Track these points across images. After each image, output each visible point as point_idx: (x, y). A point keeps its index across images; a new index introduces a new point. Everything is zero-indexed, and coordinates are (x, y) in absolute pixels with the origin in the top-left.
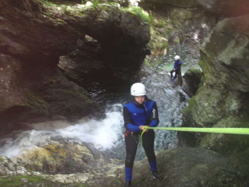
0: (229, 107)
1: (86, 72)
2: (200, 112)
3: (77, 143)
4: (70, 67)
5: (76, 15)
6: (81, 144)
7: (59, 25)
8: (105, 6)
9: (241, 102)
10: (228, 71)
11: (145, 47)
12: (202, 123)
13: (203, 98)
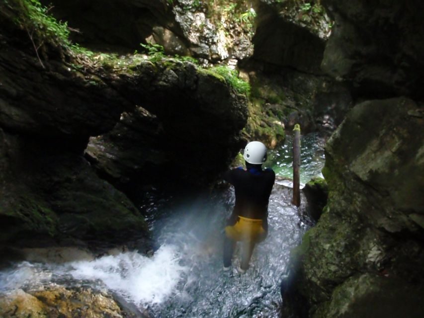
0: (365, 256)
1: (136, 167)
2: (316, 260)
3: (99, 292)
4: (108, 155)
5: (123, 72)
6: (107, 294)
7: (92, 85)
8: (172, 62)
9: (387, 250)
10: (366, 192)
11: (238, 135)
12: (319, 279)
13: (324, 235)
